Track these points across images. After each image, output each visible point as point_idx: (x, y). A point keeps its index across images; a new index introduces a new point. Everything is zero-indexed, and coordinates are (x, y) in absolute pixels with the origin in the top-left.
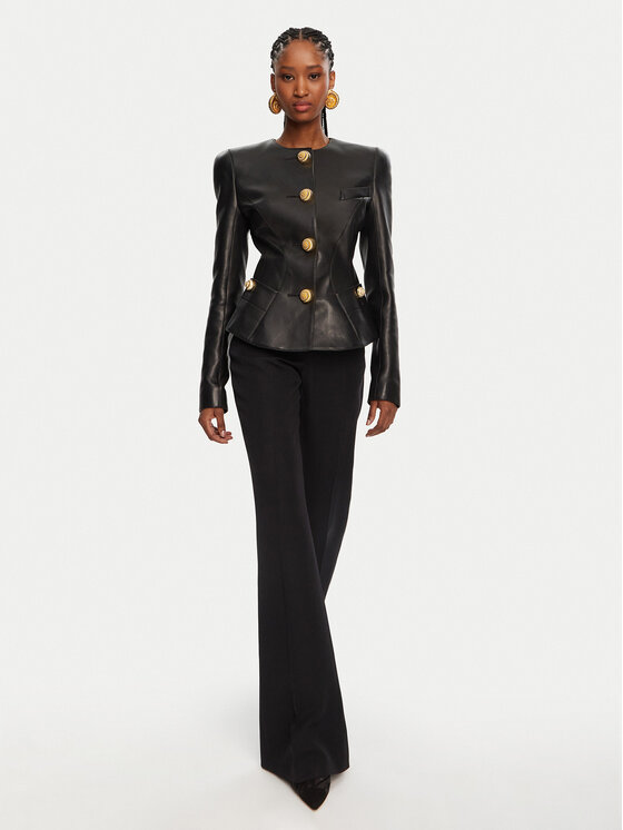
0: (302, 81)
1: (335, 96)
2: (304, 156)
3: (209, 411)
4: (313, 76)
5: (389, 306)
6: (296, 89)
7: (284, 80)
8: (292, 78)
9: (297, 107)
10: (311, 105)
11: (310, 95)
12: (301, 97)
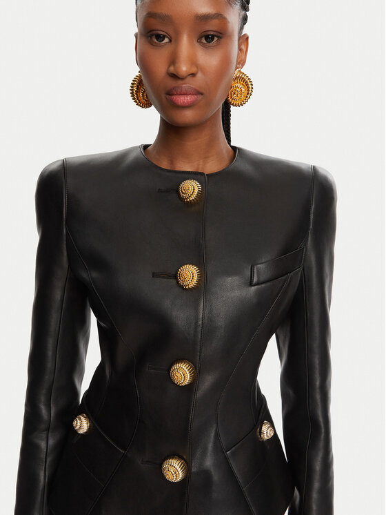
0: (186, 44)
1: (247, 84)
2: (191, 189)
4: (209, 37)
5: (320, 455)
6: (173, 60)
7: (151, 43)
8: (166, 40)
9: (174, 97)
10: (202, 94)
11: (199, 75)
12: (183, 79)
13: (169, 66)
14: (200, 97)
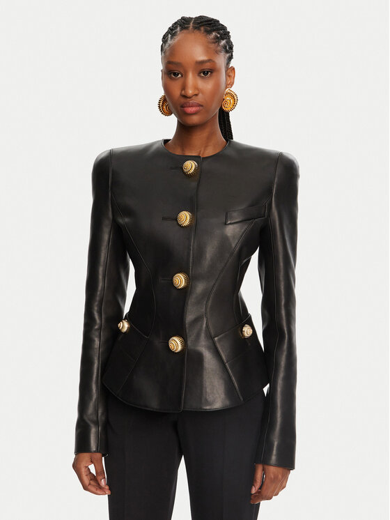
0: (191, 78)
1: (234, 97)
2: (190, 166)
3: (86, 456)
4: (205, 73)
6: (184, 87)
7: (171, 78)
8: (180, 75)
9: (185, 109)
10: (202, 106)
11: (200, 95)
12: (190, 98)
13: (182, 91)
14: (201, 108)
